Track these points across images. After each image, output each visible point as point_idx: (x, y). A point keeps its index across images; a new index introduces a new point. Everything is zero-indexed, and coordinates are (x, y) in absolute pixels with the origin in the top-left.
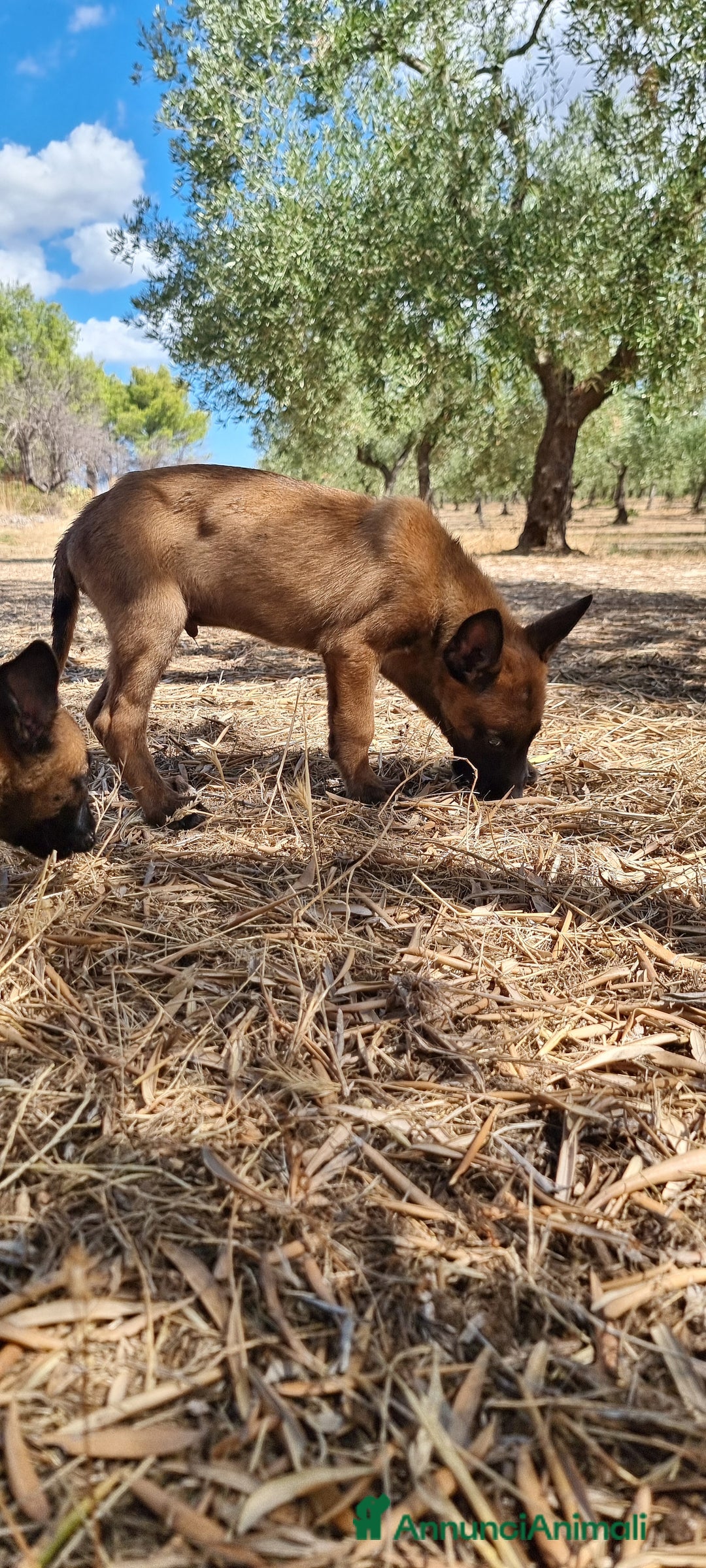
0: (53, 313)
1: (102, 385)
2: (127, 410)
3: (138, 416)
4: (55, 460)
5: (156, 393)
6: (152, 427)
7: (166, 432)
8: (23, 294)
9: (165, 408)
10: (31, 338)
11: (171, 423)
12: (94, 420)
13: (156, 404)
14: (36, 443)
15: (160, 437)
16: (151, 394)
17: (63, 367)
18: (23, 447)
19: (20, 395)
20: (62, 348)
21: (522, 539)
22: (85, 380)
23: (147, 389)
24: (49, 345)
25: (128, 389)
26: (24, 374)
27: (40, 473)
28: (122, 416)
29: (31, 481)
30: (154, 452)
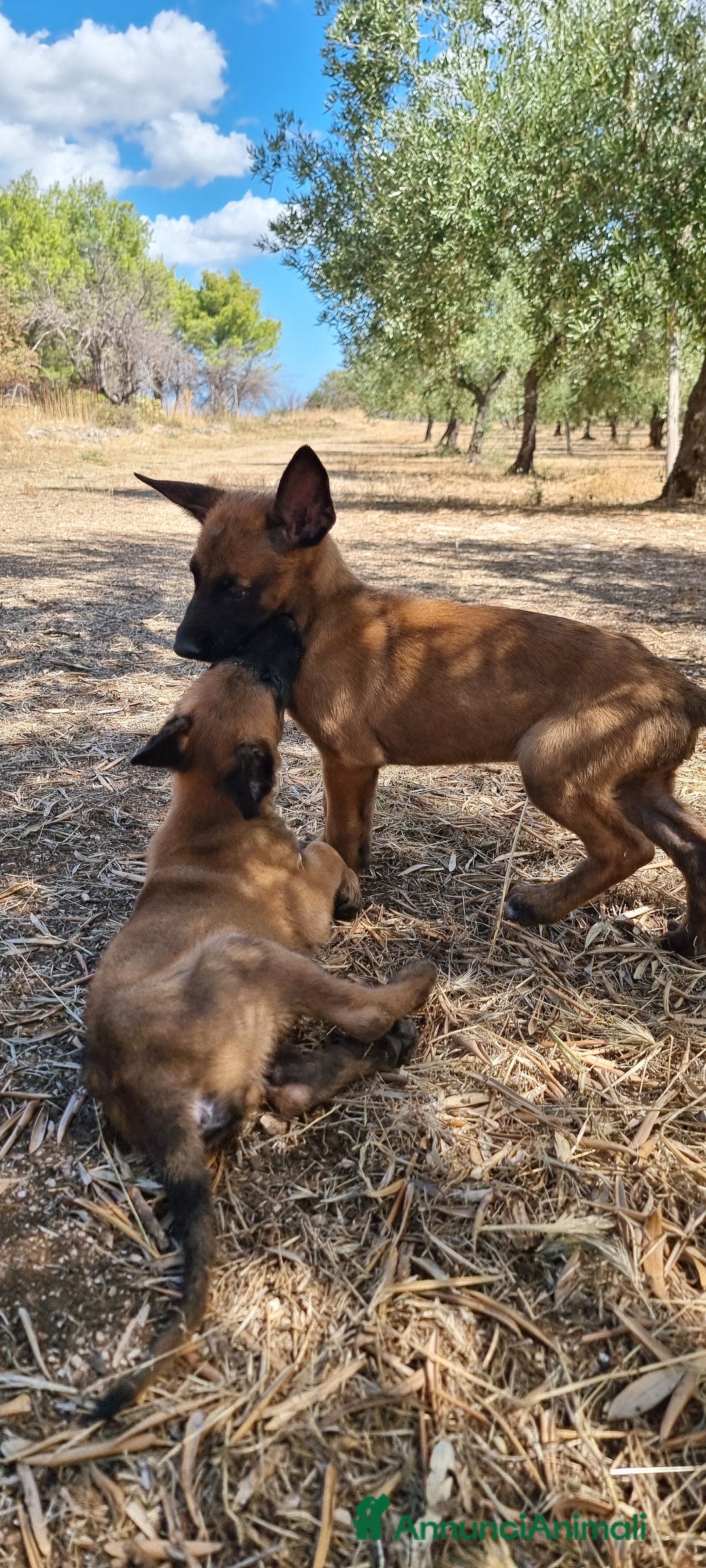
0: (125, 212)
1: (174, 291)
2: (197, 317)
3: (208, 323)
4: (128, 369)
5: (227, 298)
6: (222, 335)
7: (237, 341)
8: (96, 191)
9: (235, 315)
10: (103, 240)
11: (242, 332)
12: (165, 327)
13: (227, 311)
14: (108, 352)
15: (230, 346)
16: (222, 300)
17: (136, 272)
18: (96, 357)
19: (92, 299)
20: (134, 252)
21: (666, 490)
22: (157, 287)
23: (218, 295)
24: (121, 247)
25: (199, 295)
26: (97, 277)
27: (111, 383)
28: (191, 323)
29: (102, 391)
30: (223, 362)
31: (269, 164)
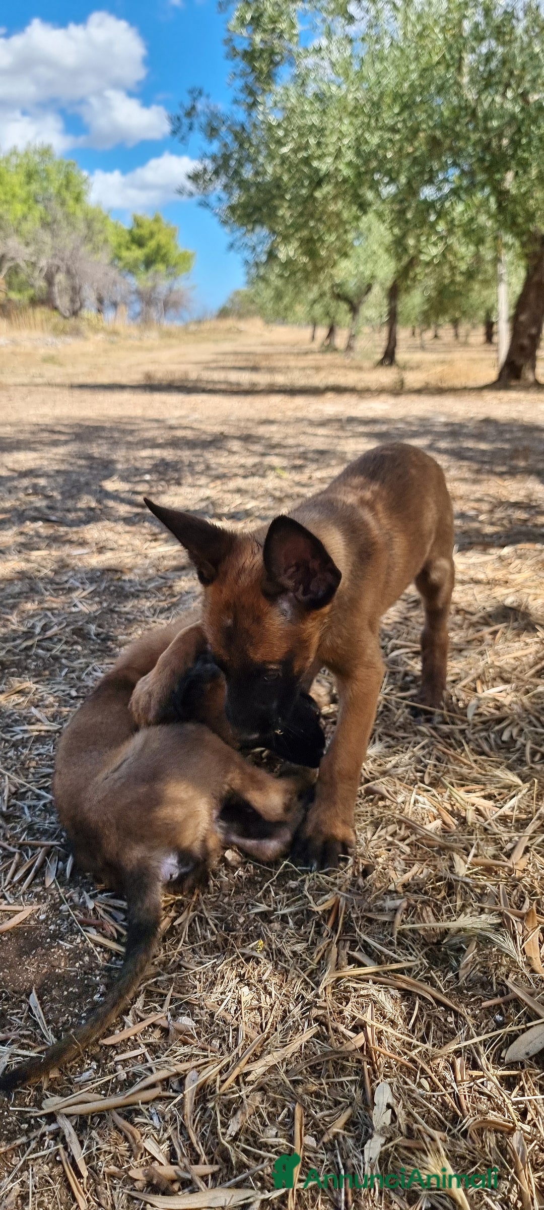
0: (70, 169)
1: (110, 229)
2: (128, 249)
3: (137, 253)
4: (75, 291)
5: (152, 235)
6: (149, 263)
7: (160, 267)
8: (46, 152)
9: (159, 247)
10: (52, 190)
11: (164, 259)
12: (104, 257)
13: (152, 244)
14: (60, 278)
15: (156, 272)
16: (147, 236)
17: (80, 214)
18: (50, 279)
19: (46, 237)
20: (78, 199)
21: (501, 375)
22: (97, 226)
23: (144, 232)
24: (67, 195)
25: (130, 232)
26: (49, 219)
27: (63, 302)
28: (125, 254)
29: (56, 308)
30: (150, 284)
31: (185, 128)
